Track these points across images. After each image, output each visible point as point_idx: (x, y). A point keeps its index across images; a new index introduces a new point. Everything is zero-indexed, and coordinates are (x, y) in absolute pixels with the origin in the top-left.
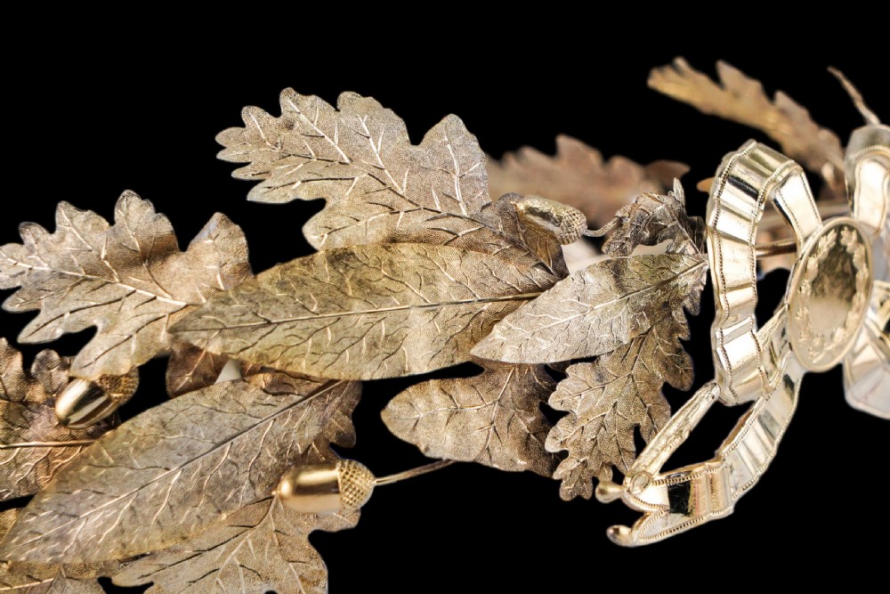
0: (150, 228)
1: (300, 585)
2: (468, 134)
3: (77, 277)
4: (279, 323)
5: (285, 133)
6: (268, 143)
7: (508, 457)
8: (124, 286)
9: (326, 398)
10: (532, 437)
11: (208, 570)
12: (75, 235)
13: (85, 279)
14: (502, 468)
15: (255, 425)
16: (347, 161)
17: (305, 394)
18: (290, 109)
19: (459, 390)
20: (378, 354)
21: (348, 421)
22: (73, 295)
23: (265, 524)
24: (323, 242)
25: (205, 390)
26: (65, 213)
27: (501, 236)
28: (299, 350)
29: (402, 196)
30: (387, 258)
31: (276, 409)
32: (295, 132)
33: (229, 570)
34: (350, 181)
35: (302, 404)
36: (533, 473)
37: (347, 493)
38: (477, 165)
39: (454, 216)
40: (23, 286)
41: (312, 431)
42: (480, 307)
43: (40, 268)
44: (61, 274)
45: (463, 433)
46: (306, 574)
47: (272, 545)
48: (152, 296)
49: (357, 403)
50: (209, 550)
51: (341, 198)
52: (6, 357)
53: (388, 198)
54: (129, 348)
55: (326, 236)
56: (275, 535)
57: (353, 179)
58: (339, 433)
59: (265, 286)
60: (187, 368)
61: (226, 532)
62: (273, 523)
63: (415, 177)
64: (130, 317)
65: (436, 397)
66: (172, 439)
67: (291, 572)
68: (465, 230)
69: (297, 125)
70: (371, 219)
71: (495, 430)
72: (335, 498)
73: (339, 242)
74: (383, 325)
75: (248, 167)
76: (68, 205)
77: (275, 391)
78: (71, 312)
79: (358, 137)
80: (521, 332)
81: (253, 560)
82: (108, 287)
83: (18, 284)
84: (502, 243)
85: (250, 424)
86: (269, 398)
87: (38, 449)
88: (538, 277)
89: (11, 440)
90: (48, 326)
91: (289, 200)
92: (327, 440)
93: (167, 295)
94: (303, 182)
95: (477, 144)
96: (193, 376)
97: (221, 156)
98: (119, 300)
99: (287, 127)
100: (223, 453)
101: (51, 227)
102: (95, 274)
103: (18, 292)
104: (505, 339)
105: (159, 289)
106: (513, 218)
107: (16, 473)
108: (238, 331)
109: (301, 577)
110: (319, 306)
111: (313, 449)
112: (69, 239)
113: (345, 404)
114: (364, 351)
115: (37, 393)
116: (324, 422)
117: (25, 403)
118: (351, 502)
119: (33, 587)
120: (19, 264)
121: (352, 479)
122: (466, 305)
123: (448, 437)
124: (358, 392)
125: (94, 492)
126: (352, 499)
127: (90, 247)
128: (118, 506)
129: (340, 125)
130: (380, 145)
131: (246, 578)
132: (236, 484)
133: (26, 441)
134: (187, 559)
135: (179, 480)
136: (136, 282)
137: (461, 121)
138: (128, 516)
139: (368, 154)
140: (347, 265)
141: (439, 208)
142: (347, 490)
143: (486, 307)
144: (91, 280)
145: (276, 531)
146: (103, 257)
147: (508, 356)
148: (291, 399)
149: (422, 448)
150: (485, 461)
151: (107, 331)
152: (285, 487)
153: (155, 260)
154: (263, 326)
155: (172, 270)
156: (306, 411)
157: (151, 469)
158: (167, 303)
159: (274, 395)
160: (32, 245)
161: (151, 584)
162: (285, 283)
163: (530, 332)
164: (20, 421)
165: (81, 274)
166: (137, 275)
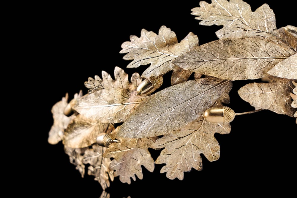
0: (169, 35)
1: (211, 151)
2: (270, 9)
3: (146, 50)
4: (206, 61)
5: (212, 8)
6: (207, 11)
7: (279, 109)
8: (160, 53)
9: (221, 87)
10: (288, 104)
11: (182, 145)
12: (146, 38)
13: (148, 51)
14: (277, 113)
15: (198, 95)
16: (231, 15)
17: (214, 85)
18: (214, 1)
19: (264, 87)
20: (238, 72)
21: (227, 95)
22: (144, 55)
23: (200, 130)
24: (222, 37)
25: (183, 83)
26: (144, 32)
27: (279, 39)
28: (212, 69)
29: (248, 26)
30: (242, 42)
31: (205, 89)
32: (216, 8)
33: (189, 146)
34: (232, 21)
35: (213, 88)
36: (287, 116)
37: (226, 116)
38: (273, 18)
39: (264, 32)
40: (129, 52)
41: (216, 97)
42: (271, 60)
43: (135, 47)
44: (141, 49)
45: (264, 100)
46: (213, 148)
47: (203, 137)
48: (169, 55)
49: (231, 89)
50: (182, 138)
51: (228, 25)
52: (123, 76)
53: (244, 26)
54: (160, 69)
55: (223, 35)
56: (203, 133)
57: (233, 20)
58: (224, 99)
59: (203, 49)
60: (178, 76)
61: (188, 132)
62: (203, 130)
63: (252, 21)
64: (161, 61)
65: (256, 88)
66: (172, 98)
67: (208, 147)
68: (267, 36)
69: (216, 6)
70: (237, 32)
71: (275, 100)
72: (222, 118)
73: (227, 37)
74: (240, 63)
75: (200, 17)
76: (145, 30)
77: (204, 84)
78: (143, 60)
79: (235, 9)
80: (284, 68)
81: (197, 142)
82: (155, 53)
83: (128, 52)
84: (279, 41)
85: (197, 95)
86: (203, 86)
87: (131, 105)
88: (291, 52)
89: (124, 102)
90: (136, 63)
91: (212, 25)
92: (221, 101)
93: (173, 54)
94: (217, 20)
95: (273, 12)
96: (179, 79)
97: (192, 14)
98: (158, 56)
99: (213, 7)
100: (188, 103)
101: (139, 36)
102: (152, 49)
103: (128, 54)
104: (279, 70)
105: (171, 53)
106: (283, 34)
107: (124, 113)
108: (193, 63)
109: (211, 148)
110: (220, 56)
111: (216, 104)
112: (144, 39)
113: (227, 89)
114: (233, 71)
115: (132, 87)
116: (219, 95)
117: (128, 90)
118: (227, 119)
119: (128, 151)
120: (129, 46)
121: (228, 112)
122: (267, 59)
123: (260, 101)
124: (231, 86)
125: (147, 114)
126: (227, 118)
127: (150, 41)
128: (154, 119)
129: (230, 6)
130: (242, 11)
131: (194, 149)
132: (191, 114)
133: (128, 102)
134: (175, 140)
135: (173, 111)
136: (165, 51)
137: (268, 6)
138: (157, 123)
139: (238, 14)
140: (229, 44)
141: (259, 30)
142: (226, 115)
143: (274, 60)
144: (150, 51)
145: (204, 132)
146: (154, 44)
147: (280, 75)
148: (210, 86)
149: (251, 103)
150: (272, 110)
151: (154, 64)
152: (206, 114)
153: (170, 45)
154: (202, 62)
155: (175, 48)
156: (215, 90)
157: (165, 108)
158: (173, 57)
159: (204, 85)
160: (133, 42)
161: (164, 148)
162: (209, 49)
163: (287, 68)
164: (127, 96)
165: (147, 49)
166: (164, 50)
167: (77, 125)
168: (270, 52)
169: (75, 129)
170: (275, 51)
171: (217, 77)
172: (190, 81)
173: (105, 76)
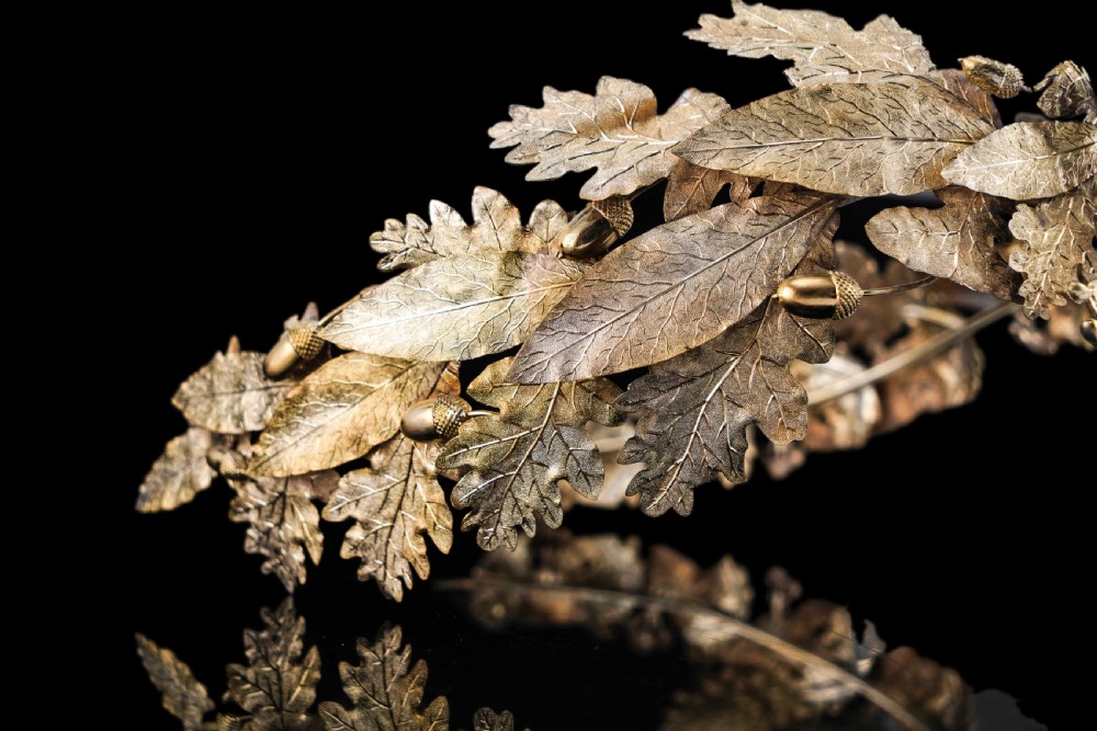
0: (634, 93)
1: (782, 415)
3: (572, 134)
4: (770, 146)
5: (741, 28)
8: (614, 141)
9: (811, 219)
13: (577, 137)
14: (970, 288)
15: (749, 245)
17: (792, 215)
18: (742, 12)
20: (860, 175)
21: (829, 244)
22: (570, 148)
25: (701, 214)
26: (549, 94)
27: (949, 92)
28: (791, 166)
31: (767, 228)
33: (716, 402)
34: (810, 50)
35: (790, 224)
39: (905, 74)
40: (521, 143)
42: (940, 145)
43: (537, 130)
44: (557, 131)
45: (935, 253)
46: (789, 403)
47: (758, 372)
48: (643, 143)
49: (837, 227)
52: (503, 213)
53: (845, 63)
54: (632, 175)
55: (801, 80)
56: (760, 361)
57: (813, 49)
58: (822, 255)
59: (757, 113)
60: (683, 195)
62: (760, 350)
64: (624, 158)
66: (677, 255)
67: (774, 402)
70: (835, 73)
71: (959, 255)
74: (861, 151)
76: (553, 89)
77: (766, 211)
78: (570, 159)
80: (978, 166)
82: (599, 142)
83: (517, 142)
85: (745, 244)
86: (763, 220)
87: (532, 295)
88: (983, 127)
89: (507, 290)
93: (657, 141)
94: (771, 48)
96: (687, 205)
98: (613, 149)
99: (741, 24)
100: (722, 269)
101: (539, 105)
102: (589, 131)
103: (517, 148)
105: (649, 138)
106: (955, 81)
107: (509, 323)
108: (735, 151)
109: (783, 406)
110: (805, 133)
112: (558, 108)
113: (826, 228)
114: (848, 170)
115: (532, 244)
116: (809, 242)
117: (519, 254)
120: (514, 131)
123: (924, 255)
125: (603, 307)
127: (579, 111)
132: (735, 298)
133: (521, 291)
134: (681, 384)
136: (628, 137)
138: (636, 329)
140: (826, 100)
141: (890, 70)
143: (946, 145)
145: (762, 356)
146: (593, 117)
148: (781, 219)
150: (956, 280)
151: (605, 168)
152: (785, 292)
154: (758, 147)
156: (796, 229)
157: (656, 284)
159: (765, 215)
162: (774, 112)
163: (986, 167)
164: (515, 272)
165: (575, 131)
166: (622, 134)
167: (313, 398)
168: (934, 124)
169: (305, 413)
170: (946, 123)
171: (808, 186)
172: (722, 206)
173: (439, 214)
